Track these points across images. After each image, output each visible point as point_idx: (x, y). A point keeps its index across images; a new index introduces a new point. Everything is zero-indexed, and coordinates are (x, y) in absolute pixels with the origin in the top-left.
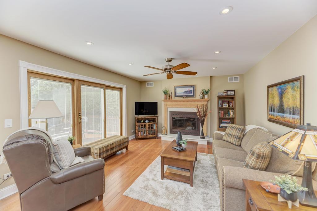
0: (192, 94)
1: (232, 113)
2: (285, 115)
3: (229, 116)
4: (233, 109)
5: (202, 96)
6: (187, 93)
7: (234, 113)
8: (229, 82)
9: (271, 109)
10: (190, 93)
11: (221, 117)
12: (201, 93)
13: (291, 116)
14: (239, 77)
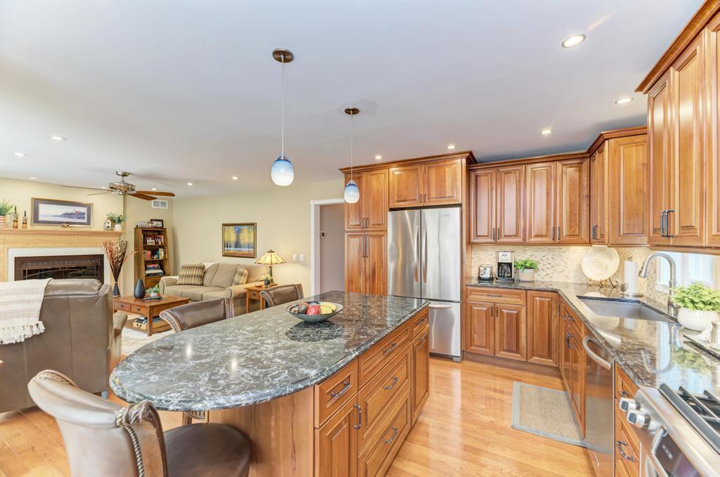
0: (85, 221)
1: (162, 252)
2: (242, 249)
3: (158, 258)
4: (163, 247)
5: (110, 225)
6: (72, 218)
7: (165, 254)
8: (153, 206)
9: (226, 245)
10: (79, 218)
11: (146, 259)
12: (109, 221)
13: (247, 249)
14: (167, 202)
